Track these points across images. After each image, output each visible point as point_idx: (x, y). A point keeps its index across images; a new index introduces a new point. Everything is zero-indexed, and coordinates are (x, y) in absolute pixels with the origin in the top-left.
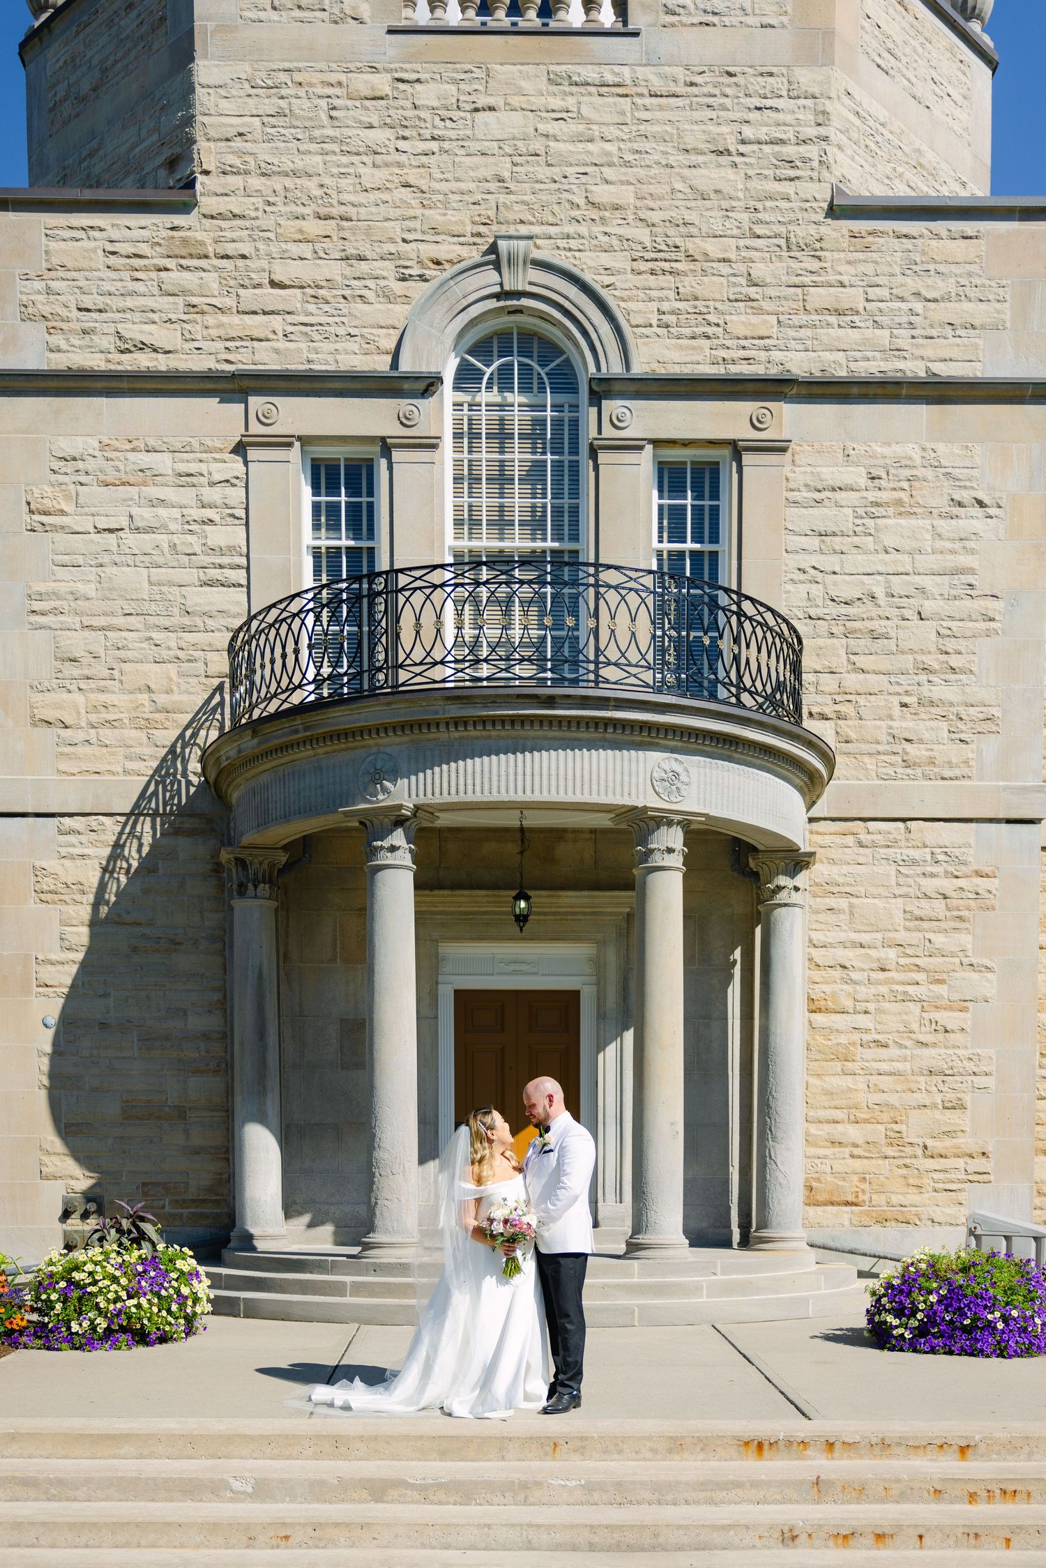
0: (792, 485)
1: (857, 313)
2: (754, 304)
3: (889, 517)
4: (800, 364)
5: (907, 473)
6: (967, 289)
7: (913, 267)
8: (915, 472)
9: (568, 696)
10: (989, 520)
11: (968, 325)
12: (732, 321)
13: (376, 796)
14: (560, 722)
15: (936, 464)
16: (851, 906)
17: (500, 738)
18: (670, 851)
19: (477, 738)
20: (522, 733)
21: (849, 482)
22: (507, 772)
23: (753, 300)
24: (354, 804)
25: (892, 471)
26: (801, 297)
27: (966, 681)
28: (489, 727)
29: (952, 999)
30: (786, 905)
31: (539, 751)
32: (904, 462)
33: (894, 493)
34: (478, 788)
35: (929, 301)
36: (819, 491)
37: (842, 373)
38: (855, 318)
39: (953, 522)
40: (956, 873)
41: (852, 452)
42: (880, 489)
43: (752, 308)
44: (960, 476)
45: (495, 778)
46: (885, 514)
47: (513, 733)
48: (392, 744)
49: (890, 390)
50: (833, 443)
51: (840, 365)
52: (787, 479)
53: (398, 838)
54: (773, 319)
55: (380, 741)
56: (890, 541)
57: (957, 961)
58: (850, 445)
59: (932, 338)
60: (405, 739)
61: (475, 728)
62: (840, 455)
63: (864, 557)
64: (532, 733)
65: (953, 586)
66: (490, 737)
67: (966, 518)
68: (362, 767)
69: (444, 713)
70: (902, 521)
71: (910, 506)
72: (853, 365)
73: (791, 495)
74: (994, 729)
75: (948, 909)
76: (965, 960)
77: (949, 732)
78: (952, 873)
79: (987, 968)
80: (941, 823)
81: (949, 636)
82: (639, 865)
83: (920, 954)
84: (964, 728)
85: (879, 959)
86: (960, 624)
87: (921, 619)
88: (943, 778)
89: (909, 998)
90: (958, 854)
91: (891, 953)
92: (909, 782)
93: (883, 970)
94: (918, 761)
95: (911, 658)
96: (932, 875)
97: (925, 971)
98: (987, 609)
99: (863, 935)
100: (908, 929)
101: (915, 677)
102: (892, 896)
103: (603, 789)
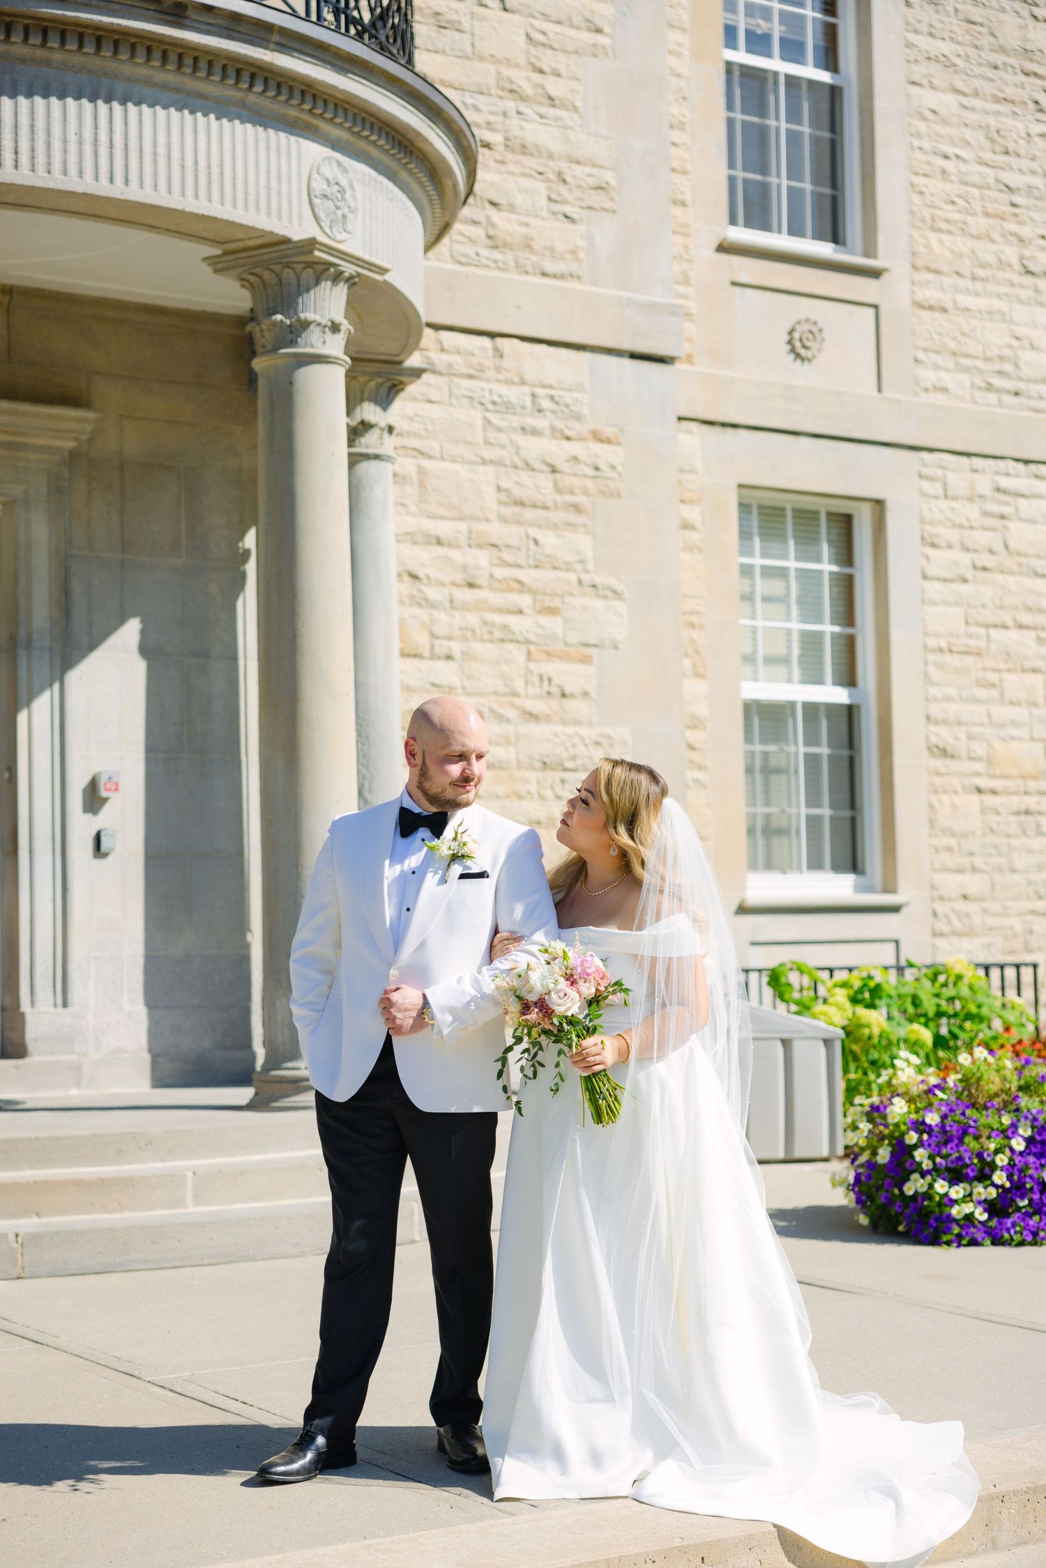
14: (180, 56)
16: (422, 471)
17: (66, 67)
18: (335, 328)
19: (23, 60)
20: (110, 65)
22: (79, 134)
27: (568, 122)
28: (54, 43)
29: (570, 641)
30: (377, 457)
31: (138, 103)
34: (24, 159)
40: (568, 432)
45: (57, 144)
47: (94, 62)
57: (573, 577)
61: (26, 39)
64: (127, 69)
66: (48, 63)
74: (609, 205)
75: (558, 490)
76: (585, 577)
77: (550, 199)
78: (562, 431)
79: (615, 592)
80: (544, 347)
81: (543, 45)
82: (275, 349)
83: (522, 562)
84: (569, 197)
85: (464, 568)
86: (558, 28)
87: (505, 9)
88: (544, 274)
89: (510, 636)
90: (569, 401)
91: (482, 558)
92: (498, 274)
93: (471, 585)
94: (509, 240)
95: (492, 68)
96: (535, 432)
97: (531, 591)
98: (592, 12)
99: (440, 523)
100: (503, 519)
101: (499, 102)
102: (479, 460)
103: (240, 195)
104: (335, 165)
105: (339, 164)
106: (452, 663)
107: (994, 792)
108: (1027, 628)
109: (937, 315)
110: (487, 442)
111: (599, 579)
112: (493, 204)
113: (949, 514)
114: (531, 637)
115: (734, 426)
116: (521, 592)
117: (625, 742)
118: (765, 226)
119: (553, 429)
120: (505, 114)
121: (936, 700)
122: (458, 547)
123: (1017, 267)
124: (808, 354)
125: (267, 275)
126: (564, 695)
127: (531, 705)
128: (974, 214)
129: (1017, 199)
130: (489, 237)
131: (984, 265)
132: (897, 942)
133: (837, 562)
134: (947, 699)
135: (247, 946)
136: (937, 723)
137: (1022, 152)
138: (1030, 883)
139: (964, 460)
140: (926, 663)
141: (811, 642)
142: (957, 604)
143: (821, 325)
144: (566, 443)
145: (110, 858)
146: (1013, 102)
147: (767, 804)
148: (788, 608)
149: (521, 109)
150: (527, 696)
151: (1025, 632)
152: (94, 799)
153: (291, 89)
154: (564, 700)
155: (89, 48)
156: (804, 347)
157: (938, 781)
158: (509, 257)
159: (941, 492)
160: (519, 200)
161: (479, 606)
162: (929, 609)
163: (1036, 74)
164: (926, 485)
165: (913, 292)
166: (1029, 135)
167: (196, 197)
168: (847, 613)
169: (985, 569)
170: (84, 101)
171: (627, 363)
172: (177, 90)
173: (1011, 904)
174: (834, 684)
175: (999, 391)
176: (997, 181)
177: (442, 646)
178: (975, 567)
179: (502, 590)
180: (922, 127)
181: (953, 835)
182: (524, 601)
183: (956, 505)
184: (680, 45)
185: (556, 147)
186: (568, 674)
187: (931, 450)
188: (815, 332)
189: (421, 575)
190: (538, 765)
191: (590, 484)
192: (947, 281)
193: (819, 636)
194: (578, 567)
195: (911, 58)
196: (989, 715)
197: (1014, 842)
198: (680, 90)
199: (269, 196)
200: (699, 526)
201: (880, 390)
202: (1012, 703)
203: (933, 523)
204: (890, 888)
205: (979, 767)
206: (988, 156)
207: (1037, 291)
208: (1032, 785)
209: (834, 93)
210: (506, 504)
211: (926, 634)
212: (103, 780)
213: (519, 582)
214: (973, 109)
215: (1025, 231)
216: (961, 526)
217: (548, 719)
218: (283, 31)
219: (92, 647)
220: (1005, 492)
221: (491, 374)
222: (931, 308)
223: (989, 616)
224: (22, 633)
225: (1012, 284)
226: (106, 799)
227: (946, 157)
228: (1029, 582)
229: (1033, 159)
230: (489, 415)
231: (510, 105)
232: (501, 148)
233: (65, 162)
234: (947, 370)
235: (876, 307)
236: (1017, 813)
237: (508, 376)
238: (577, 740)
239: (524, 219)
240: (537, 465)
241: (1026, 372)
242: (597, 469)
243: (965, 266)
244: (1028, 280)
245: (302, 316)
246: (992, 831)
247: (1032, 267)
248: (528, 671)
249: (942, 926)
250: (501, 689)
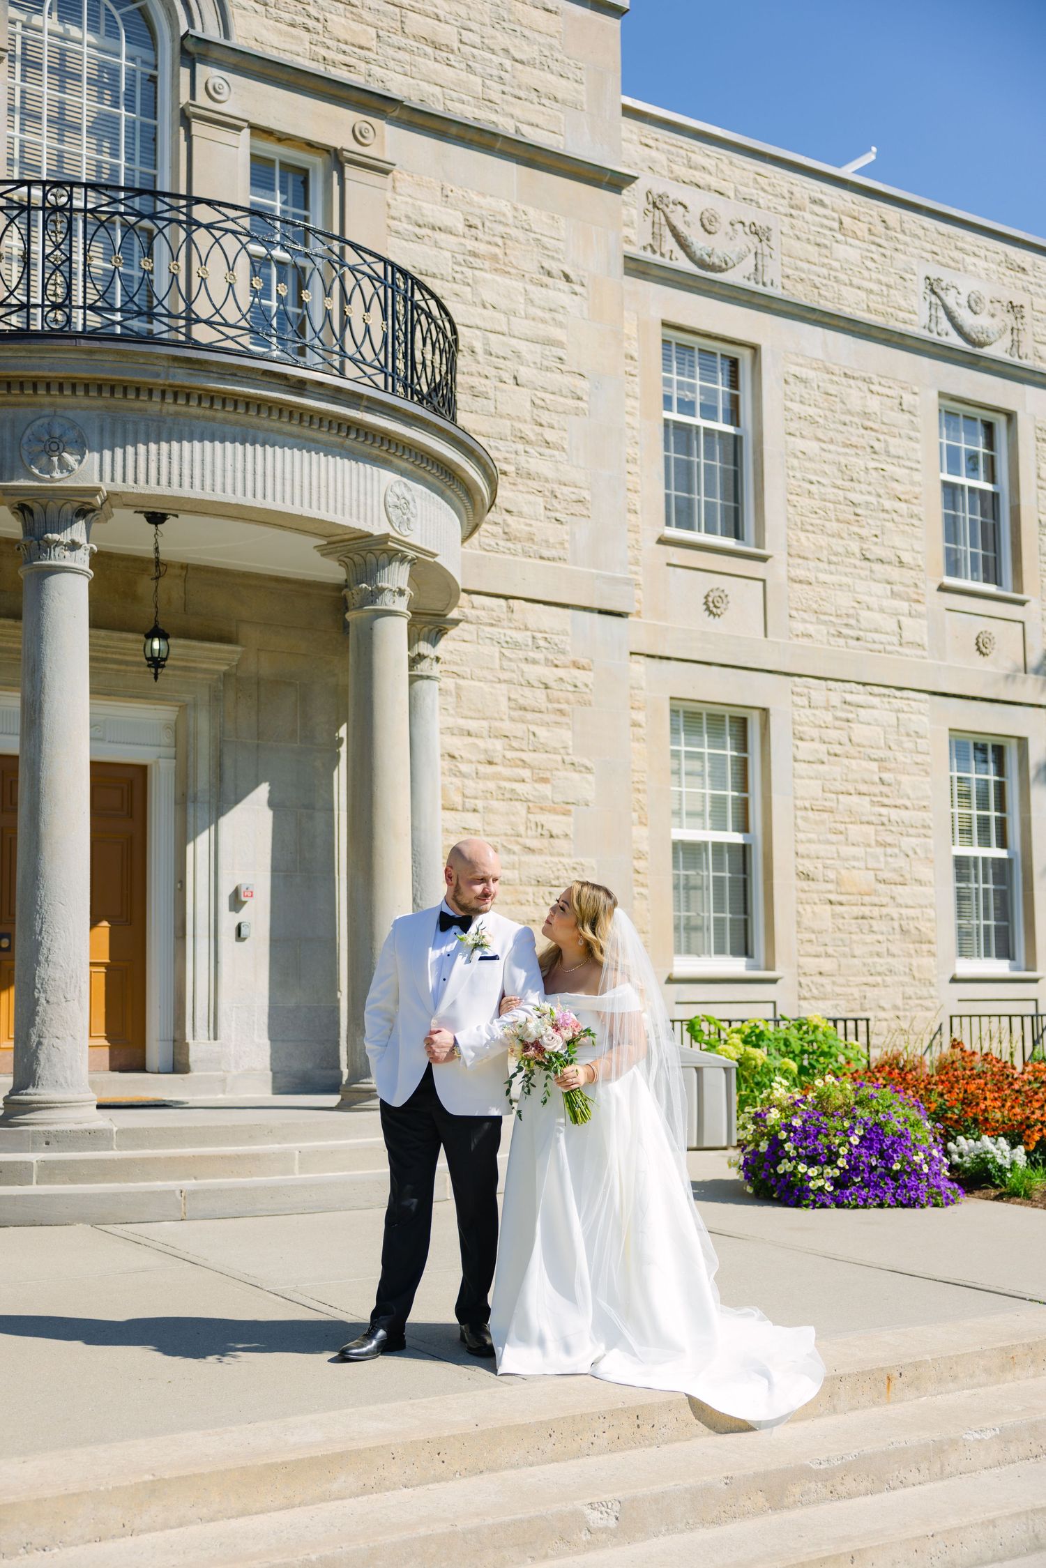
0: (393, 213)
1: (452, 52)
2: (354, 10)
3: (485, 271)
4: (397, 86)
5: (500, 229)
6: (549, 60)
7: (502, 23)
8: (508, 231)
9: (320, 384)
10: (574, 296)
11: (552, 97)
12: (332, 20)
13: (48, 473)
14: (301, 415)
15: (527, 227)
16: (458, 687)
17: (225, 421)
18: (401, 593)
19: (198, 418)
20: (255, 421)
21: (449, 224)
22: (234, 466)
23: (353, 6)
24: (11, 479)
25: (487, 223)
26: (399, 17)
27: (559, 458)
28: (218, 406)
29: (556, 800)
30: (428, 677)
31: (273, 446)
32: (499, 218)
33: (489, 246)
34: (197, 482)
35: (517, 61)
36: (420, 226)
37: (438, 109)
38: (451, 56)
39: (544, 290)
40: (556, 662)
41: (450, 194)
42: (476, 239)
43: (352, 13)
44: (548, 245)
45: (219, 472)
46: (482, 266)
47: (245, 419)
48: (78, 406)
49: (486, 140)
50: (432, 180)
51: (438, 100)
52: (389, 205)
53: (77, 532)
54: (372, 32)
55: (60, 400)
56: (488, 296)
57: (559, 758)
58: (449, 186)
59: (520, 99)
60: (100, 402)
61: (200, 403)
62: (439, 193)
63: (464, 307)
64: (266, 423)
65: (544, 357)
66: (214, 419)
67: (555, 289)
68: (28, 432)
69: (167, 377)
70: (498, 278)
71: (504, 264)
72: (448, 103)
73: (391, 222)
74: (585, 512)
75: (549, 700)
76: (567, 759)
77: (546, 508)
78: (552, 662)
79: (587, 768)
80: (541, 606)
81: (542, 407)
82: (361, 607)
83: (526, 748)
84: (559, 507)
85: (486, 751)
86: (552, 397)
87: (517, 384)
88: (542, 558)
89: (516, 797)
90: (557, 641)
91: (498, 745)
92: (511, 557)
93: (490, 763)
94: (518, 535)
95: (508, 423)
96: (534, 662)
97: (531, 767)
98: (575, 386)
99: (470, 721)
100: (512, 719)
101: (513, 445)
102: (497, 680)
103: (339, 506)
104: (403, 486)
105: (406, 485)
106: (476, 814)
107: (841, 904)
108: (864, 794)
109: (805, 586)
110: (502, 668)
111: (576, 759)
112: (507, 511)
113: (812, 718)
114: (531, 798)
115: (668, 658)
116: (524, 767)
117: (593, 868)
118: (690, 527)
119: (547, 659)
120: (516, 453)
121: (802, 842)
122: (482, 737)
123: (859, 555)
124: (719, 611)
125: (356, 558)
126: (552, 836)
127: (529, 843)
128: (831, 521)
129: (859, 511)
130: (505, 533)
131: (836, 554)
132: (774, 1003)
133: (737, 749)
134: (810, 841)
135: (338, 1001)
136: (803, 857)
137: (862, 480)
138: (864, 964)
139: (823, 682)
140: (796, 817)
141: (718, 802)
142: (816, 778)
143: (726, 592)
144: (555, 669)
145: (247, 941)
146: (856, 447)
147: (688, 910)
148: (703, 779)
149: (527, 449)
150: (527, 837)
151: (863, 797)
152: (237, 902)
153: (374, 436)
154: (552, 840)
155: (241, 410)
156: (715, 606)
157: (803, 896)
158: (519, 546)
159: (807, 703)
160: (525, 509)
161: (496, 777)
162: (798, 781)
163: (871, 429)
164: (796, 698)
165: (789, 571)
166: (866, 468)
167: (311, 507)
168: (743, 783)
169: (836, 755)
170: (237, 444)
171: (596, 616)
172: (298, 437)
173: (851, 978)
174: (734, 831)
175: (846, 637)
176: (845, 498)
177: (470, 803)
178: (829, 754)
179: (511, 766)
180: (795, 462)
181: (813, 932)
182: (526, 773)
183: (817, 712)
184: (633, 408)
185: (551, 474)
186: (555, 823)
187: (800, 676)
188: (723, 597)
189: (457, 756)
190: (534, 882)
191: (571, 696)
192: (812, 564)
193: (724, 798)
194: (562, 751)
195: (789, 418)
196: (838, 853)
197: (854, 937)
198: (634, 437)
199: (358, 506)
200: (644, 725)
201: (766, 636)
202: (853, 845)
203: (801, 724)
204: (770, 966)
205: (831, 887)
206: (839, 482)
207: (871, 571)
208: (867, 899)
209: (737, 440)
210: (514, 709)
211: (796, 798)
212: (243, 889)
213: (523, 761)
214: (830, 451)
215: (864, 532)
216: (821, 727)
217: (541, 852)
218: (369, 399)
219: (237, 801)
220: (849, 704)
221: (505, 623)
222: (800, 582)
223: (839, 786)
224: (191, 792)
225: (855, 567)
226: (245, 902)
227: (812, 483)
228: (864, 764)
229: (870, 484)
230: (503, 650)
231: (520, 447)
232: (514, 475)
233: (224, 484)
234: (811, 623)
235: (764, 581)
236: (857, 918)
237: (516, 624)
238: (560, 866)
239: (528, 521)
240: (536, 684)
241: (864, 624)
242: (576, 686)
243: (824, 555)
244: (867, 564)
245: (380, 585)
246: (839, 929)
247: (868, 556)
248: (528, 820)
249: (805, 993)
250: (510, 832)
